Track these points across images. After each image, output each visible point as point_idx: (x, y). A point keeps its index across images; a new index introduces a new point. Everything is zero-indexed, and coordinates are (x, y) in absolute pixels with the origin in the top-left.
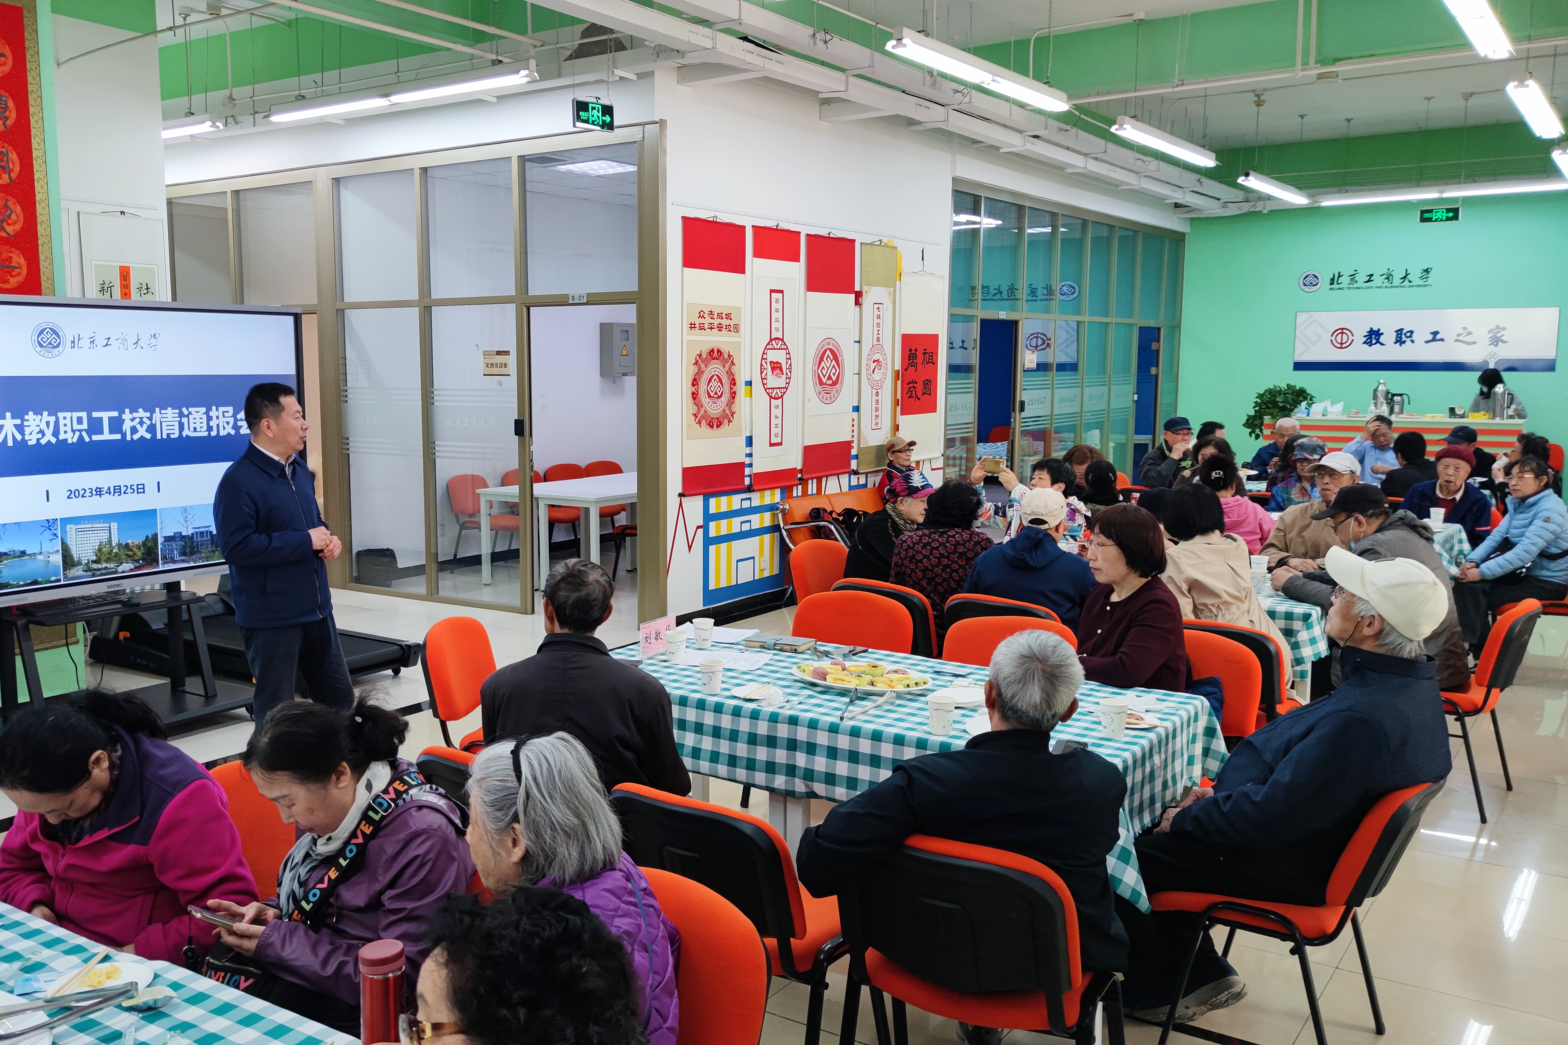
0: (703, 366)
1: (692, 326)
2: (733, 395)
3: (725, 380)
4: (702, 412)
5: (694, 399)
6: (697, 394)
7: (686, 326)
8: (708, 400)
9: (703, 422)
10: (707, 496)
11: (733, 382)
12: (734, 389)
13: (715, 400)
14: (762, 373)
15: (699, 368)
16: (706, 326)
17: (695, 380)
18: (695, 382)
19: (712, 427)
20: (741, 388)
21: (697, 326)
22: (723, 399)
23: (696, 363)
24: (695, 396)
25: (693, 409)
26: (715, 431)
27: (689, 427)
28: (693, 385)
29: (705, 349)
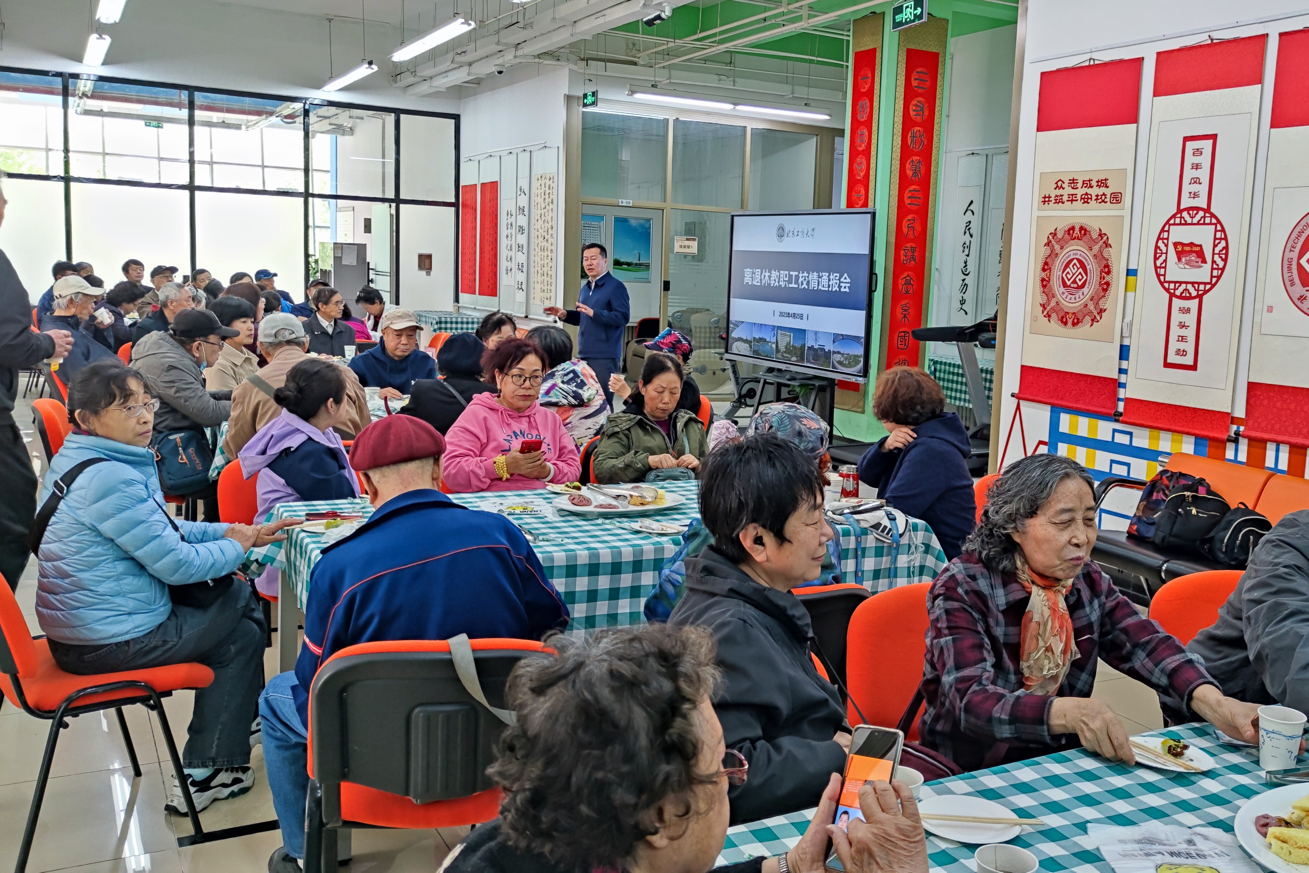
0: (1057, 247)
1: (1046, 200)
2: (1105, 287)
3: (1093, 266)
4: (1053, 304)
5: (1044, 286)
6: (1049, 281)
7: (1037, 199)
8: (1062, 289)
9: (1054, 316)
10: (1056, 410)
11: (1107, 269)
12: (1108, 278)
13: (1073, 291)
14: (1156, 259)
15: (1052, 250)
16: (1065, 198)
17: (1046, 263)
18: (1046, 267)
19: (1065, 323)
20: (1118, 278)
21: (1052, 199)
22: (1085, 290)
23: (1048, 244)
24: (1045, 283)
25: (1041, 298)
26: (1070, 330)
27: (1034, 319)
28: (1044, 270)
29: (1062, 226)
